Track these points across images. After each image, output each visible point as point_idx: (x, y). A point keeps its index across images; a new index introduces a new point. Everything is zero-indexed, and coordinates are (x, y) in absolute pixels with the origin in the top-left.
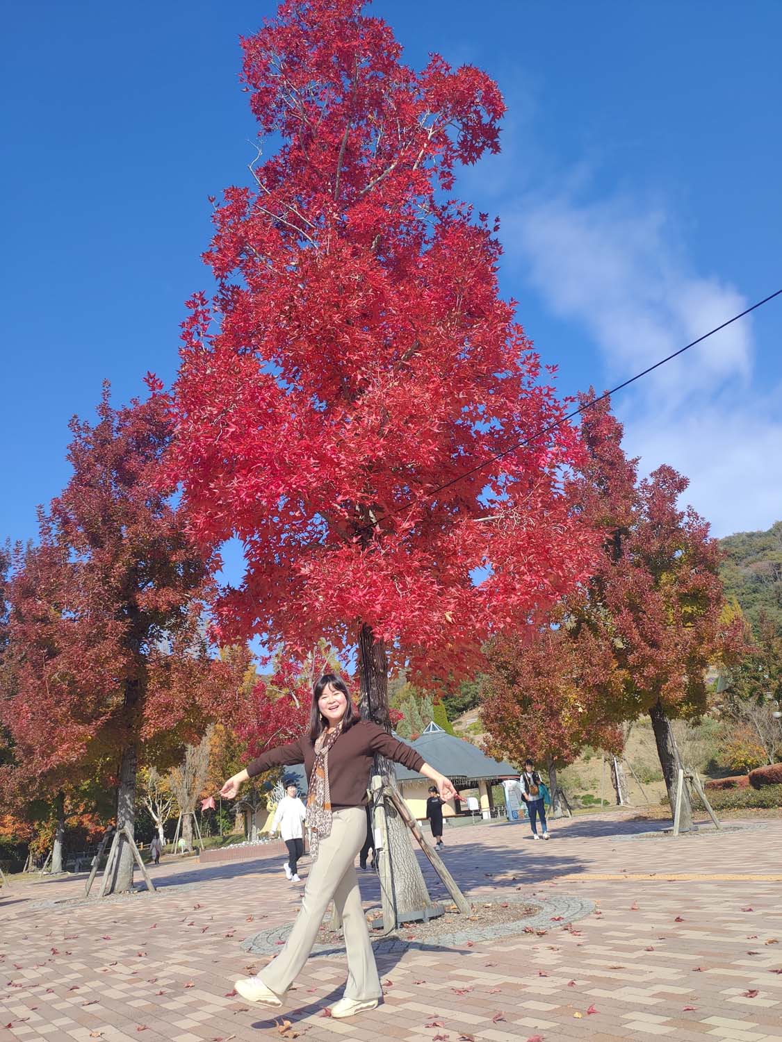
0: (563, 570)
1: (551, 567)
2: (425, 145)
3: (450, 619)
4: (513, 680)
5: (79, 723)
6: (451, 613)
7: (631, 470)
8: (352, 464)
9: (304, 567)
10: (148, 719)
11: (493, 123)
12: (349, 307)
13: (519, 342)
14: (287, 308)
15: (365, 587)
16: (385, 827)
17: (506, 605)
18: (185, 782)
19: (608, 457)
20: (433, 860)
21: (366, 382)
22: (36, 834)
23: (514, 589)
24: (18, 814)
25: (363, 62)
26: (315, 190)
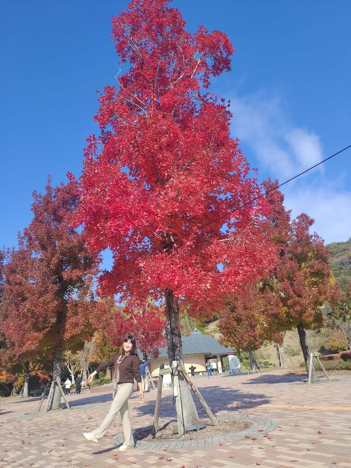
0: (262, 265)
1: (256, 263)
2: (197, 67)
3: (209, 287)
4: (233, 310)
5: (36, 332)
6: (209, 284)
7: (288, 216)
8: (164, 215)
9: (141, 263)
10: (67, 330)
11: (228, 57)
12: (162, 142)
13: (240, 158)
14: (133, 142)
15: (170, 273)
16: (179, 385)
17: (235, 281)
18: (84, 355)
19: (277, 209)
20: (201, 401)
21: (169, 177)
22: (16, 379)
23: (239, 273)
24: (8, 371)
25: (168, 29)
26: (145, 88)
